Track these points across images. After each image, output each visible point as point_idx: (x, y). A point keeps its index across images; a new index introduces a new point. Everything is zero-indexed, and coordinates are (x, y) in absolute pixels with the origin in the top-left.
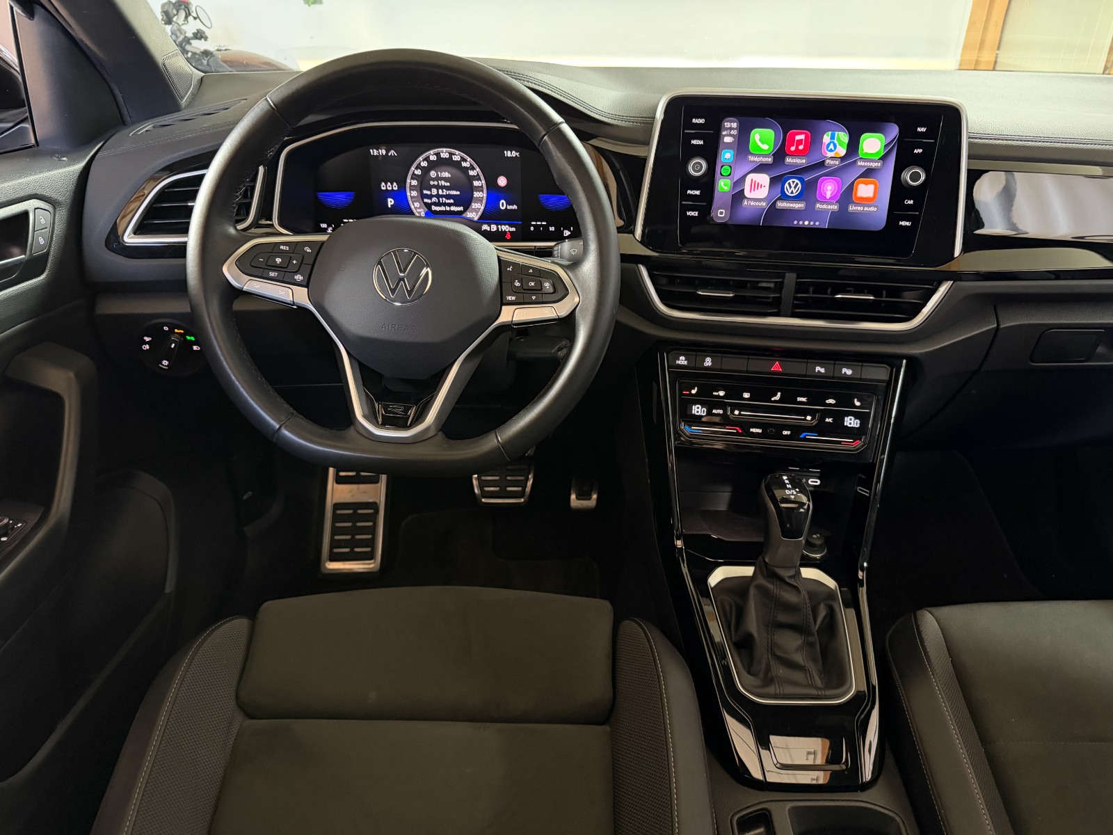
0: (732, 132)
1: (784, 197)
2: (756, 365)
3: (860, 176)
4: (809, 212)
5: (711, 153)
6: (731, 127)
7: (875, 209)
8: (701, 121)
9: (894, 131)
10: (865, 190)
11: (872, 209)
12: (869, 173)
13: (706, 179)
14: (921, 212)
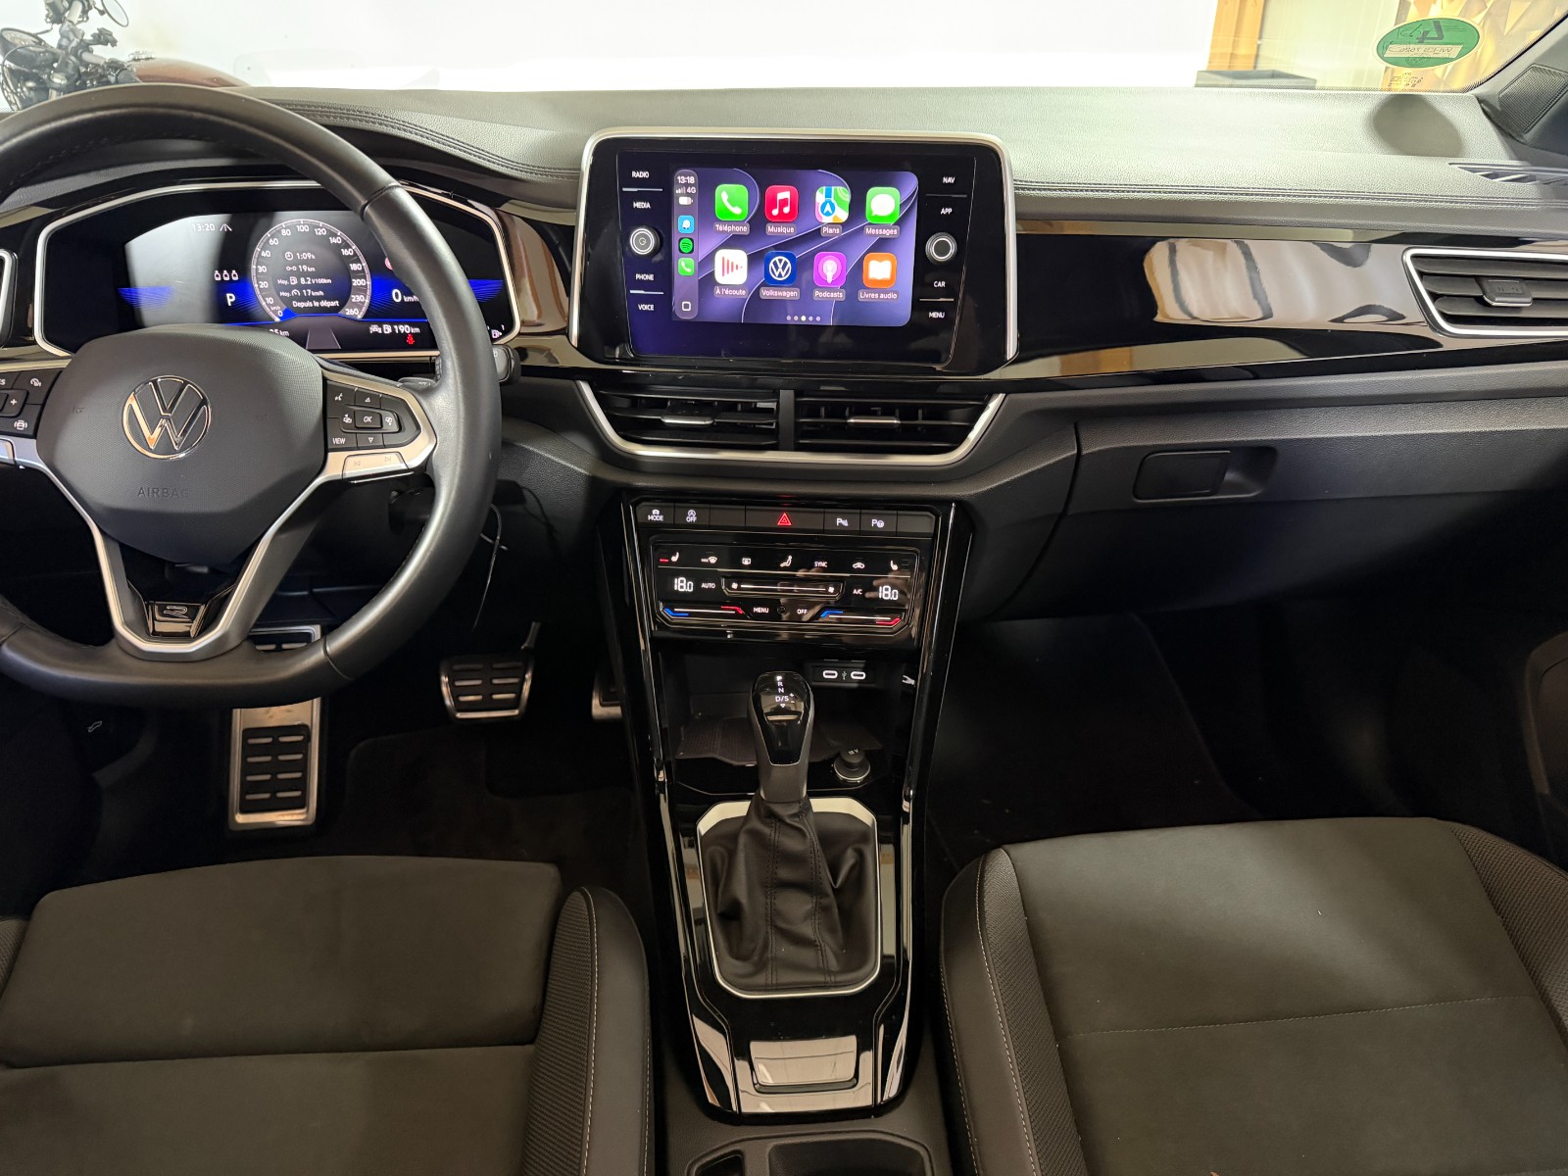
0: (689, 191)
1: (770, 282)
2: (758, 518)
3: (871, 250)
4: (805, 303)
5: (661, 220)
6: (686, 183)
7: (895, 296)
8: (645, 175)
9: (912, 183)
10: (879, 269)
11: (891, 296)
12: (881, 245)
13: (658, 258)
14: (956, 298)
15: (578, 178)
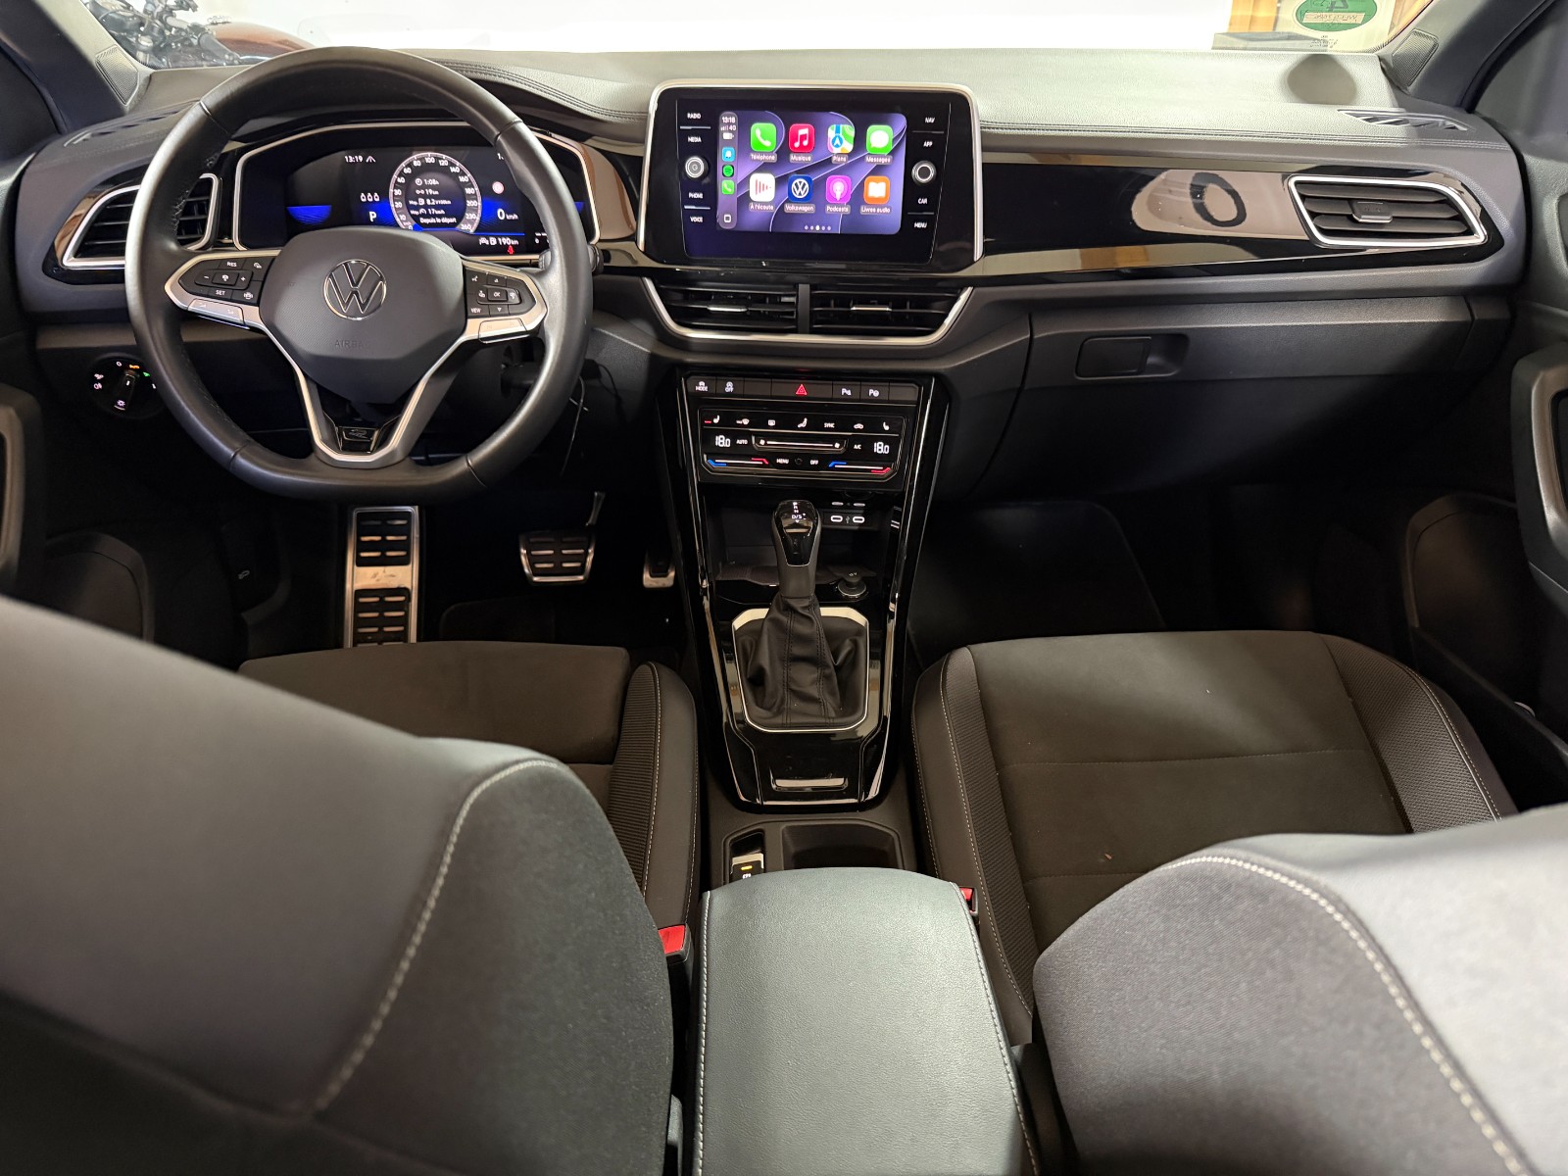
0: (731, 128)
1: (792, 199)
2: (781, 389)
3: (871, 174)
4: (819, 216)
5: (709, 151)
6: (729, 121)
7: (888, 211)
8: (697, 116)
9: (902, 122)
10: (876, 189)
11: (884, 210)
12: (878, 170)
13: (706, 181)
14: (936, 212)
15: (645, 120)
